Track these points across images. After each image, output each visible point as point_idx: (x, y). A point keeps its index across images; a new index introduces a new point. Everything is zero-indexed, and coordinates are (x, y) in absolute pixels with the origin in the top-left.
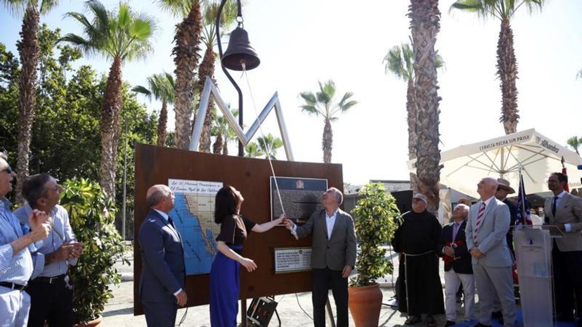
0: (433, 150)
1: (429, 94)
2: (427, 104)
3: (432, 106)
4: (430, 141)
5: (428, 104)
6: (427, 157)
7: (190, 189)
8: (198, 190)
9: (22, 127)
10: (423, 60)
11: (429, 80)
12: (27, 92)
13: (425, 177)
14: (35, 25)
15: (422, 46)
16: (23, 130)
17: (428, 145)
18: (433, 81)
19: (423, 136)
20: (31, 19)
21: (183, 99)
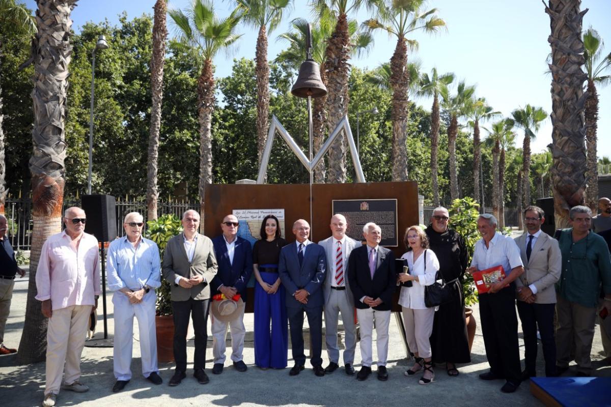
0: (570, 149)
1: (564, 74)
2: (562, 89)
3: (570, 91)
4: (566, 138)
5: (564, 89)
6: (561, 159)
7: (252, 217)
8: (260, 217)
9: (260, 138)
10: (558, 30)
11: (565, 56)
12: (262, 108)
13: (559, 184)
14: (264, 49)
15: (556, 11)
16: (261, 140)
17: (563, 143)
18: (571, 56)
19: (556, 131)
20: (261, 45)
21: (333, 111)
